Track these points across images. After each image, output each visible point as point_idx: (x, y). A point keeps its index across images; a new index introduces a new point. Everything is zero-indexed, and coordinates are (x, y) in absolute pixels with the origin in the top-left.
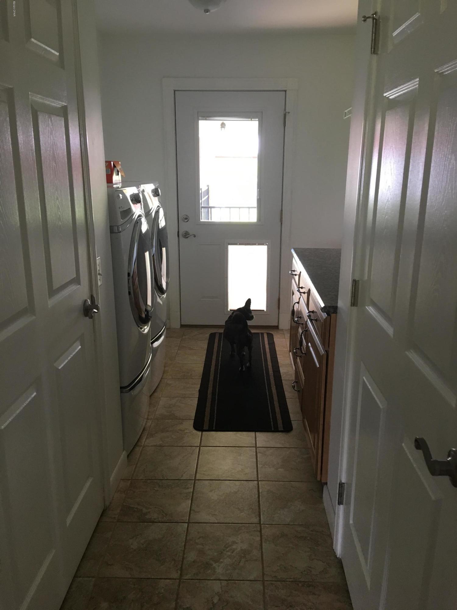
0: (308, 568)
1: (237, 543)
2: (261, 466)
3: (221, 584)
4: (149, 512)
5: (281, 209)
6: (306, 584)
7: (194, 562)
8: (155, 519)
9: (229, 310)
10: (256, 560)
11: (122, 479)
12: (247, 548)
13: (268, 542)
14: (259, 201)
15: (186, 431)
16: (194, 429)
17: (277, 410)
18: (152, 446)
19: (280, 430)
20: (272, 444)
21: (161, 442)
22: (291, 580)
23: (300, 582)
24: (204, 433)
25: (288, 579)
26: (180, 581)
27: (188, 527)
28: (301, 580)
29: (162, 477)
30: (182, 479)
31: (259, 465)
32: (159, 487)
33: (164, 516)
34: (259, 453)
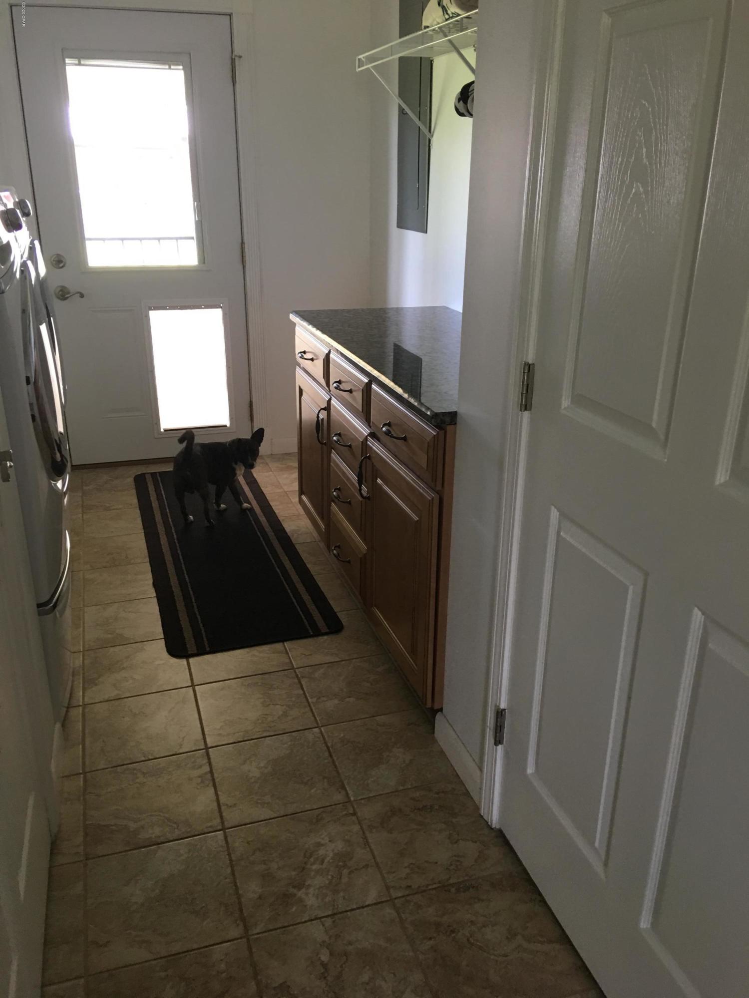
0: (454, 857)
1: (323, 845)
2: (314, 700)
3: (323, 925)
4: (143, 827)
5: (241, 241)
6: (461, 886)
7: (260, 898)
8: (159, 837)
9: (162, 430)
10: (367, 866)
11: (66, 776)
12: (344, 849)
13: (374, 830)
14: (200, 226)
15: (157, 663)
16: (170, 657)
17: (306, 597)
18: (101, 702)
19: (323, 631)
20: (319, 658)
21: (117, 692)
22: (434, 886)
23: (452, 885)
24: (191, 660)
25: (430, 885)
26: (248, 939)
27: (226, 837)
28: (451, 881)
29: (144, 757)
30: (181, 751)
31: (311, 698)
32: (144, 777)
33: (175, 829)
34: (303, 677)
